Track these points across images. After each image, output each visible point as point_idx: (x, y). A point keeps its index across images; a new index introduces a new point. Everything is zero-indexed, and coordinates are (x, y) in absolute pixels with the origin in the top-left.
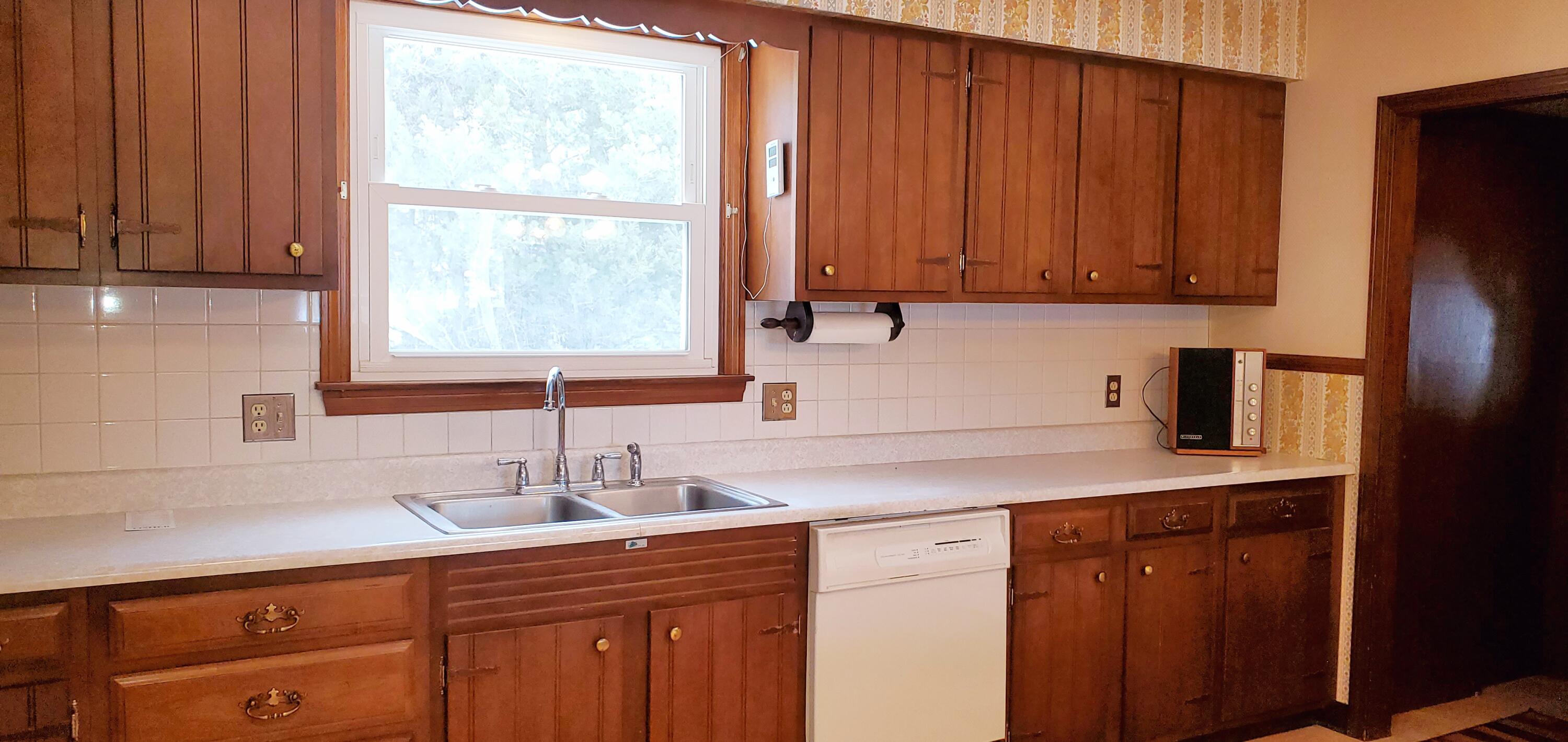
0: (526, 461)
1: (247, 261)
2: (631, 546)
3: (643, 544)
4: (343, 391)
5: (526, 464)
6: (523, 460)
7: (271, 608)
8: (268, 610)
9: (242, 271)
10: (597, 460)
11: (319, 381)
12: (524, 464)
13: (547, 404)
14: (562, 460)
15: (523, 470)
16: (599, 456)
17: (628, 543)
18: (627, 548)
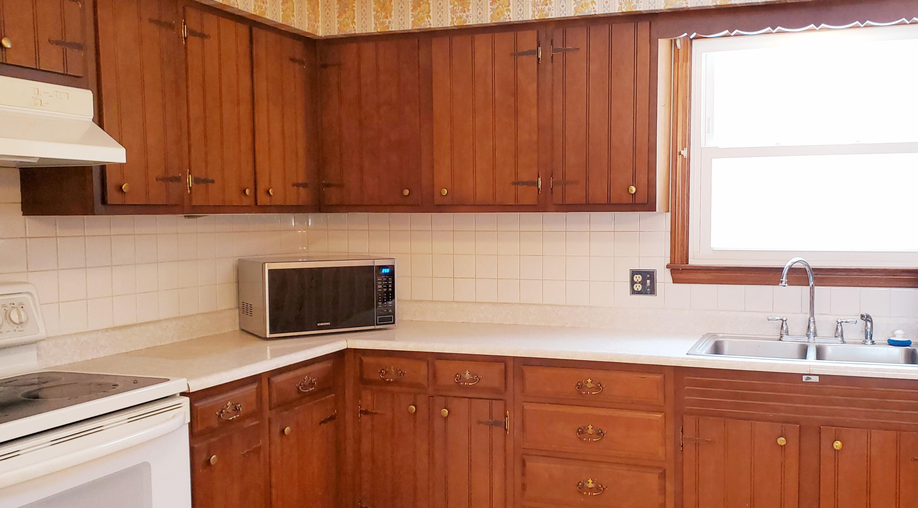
0: (787, 320)
1: (609, 198)
2: (806, 380)
3: (816, 379)
4: (680, 269)
5: (787, 321)
6: (784, 319)
7: (589, 381)
8: (587, 382)
9: (607, 203)
10: (838, 323)
11: (670, 263)
12: (785, 321)
13: (782, 282)
14: (812, 321)
15: (784, 325)
16: (839, 321)
17: (804, 377)
18: (804, 380)
